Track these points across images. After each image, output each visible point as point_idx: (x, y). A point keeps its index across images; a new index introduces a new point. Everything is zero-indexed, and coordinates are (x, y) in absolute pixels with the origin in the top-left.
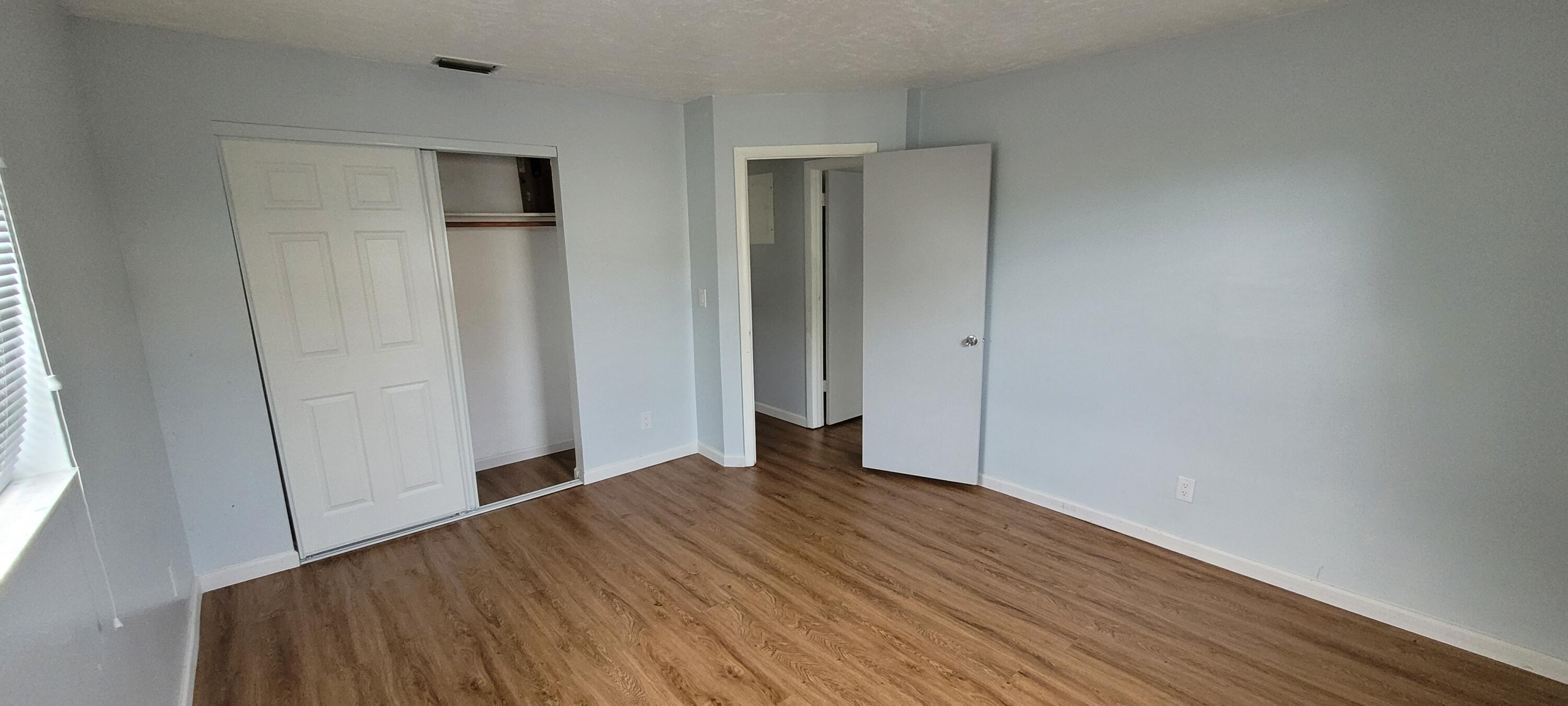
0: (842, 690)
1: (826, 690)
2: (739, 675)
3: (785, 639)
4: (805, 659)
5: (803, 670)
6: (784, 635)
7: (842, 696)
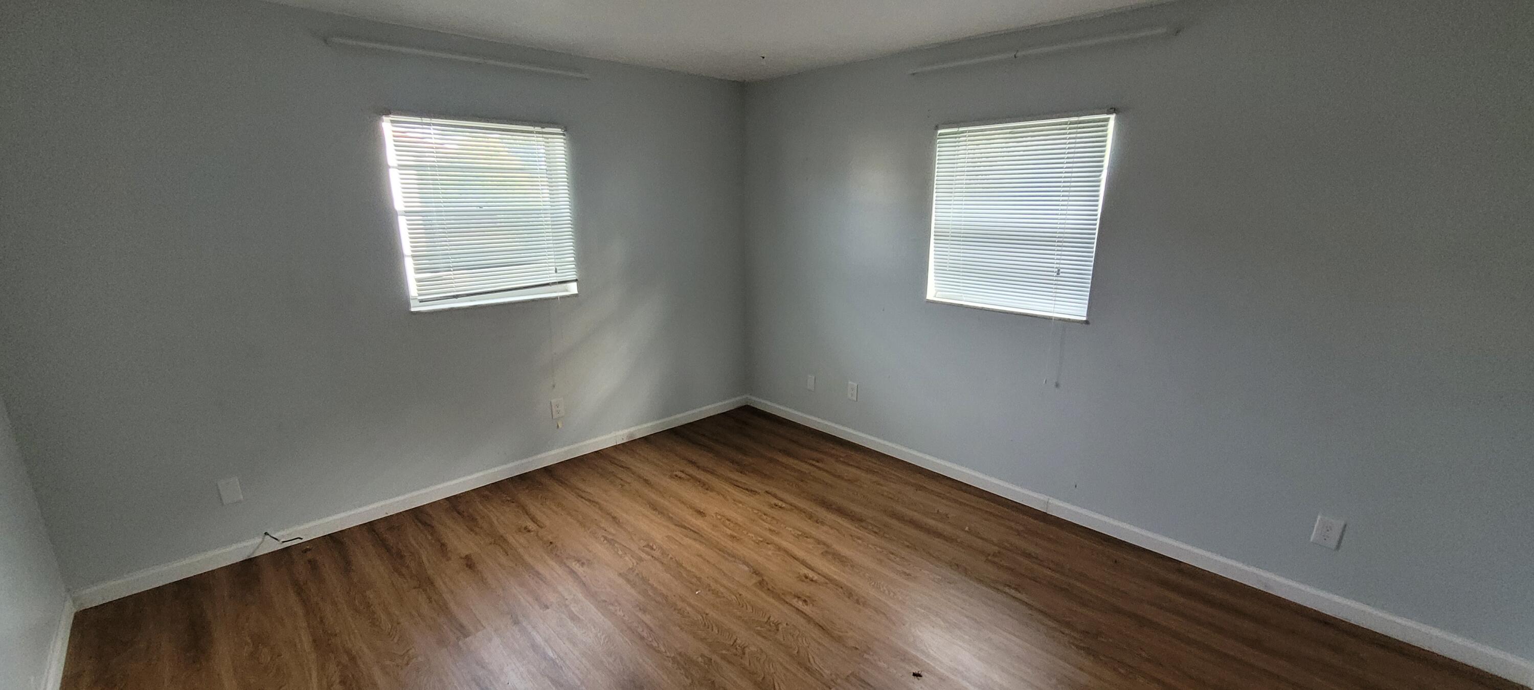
0: (709, 590)
1: (722, 589)
2: (796, 599)
3: (759, 633)
4: (739, 614)
5: (741, 604)
6: (759, 638)
7: (709, 585)
